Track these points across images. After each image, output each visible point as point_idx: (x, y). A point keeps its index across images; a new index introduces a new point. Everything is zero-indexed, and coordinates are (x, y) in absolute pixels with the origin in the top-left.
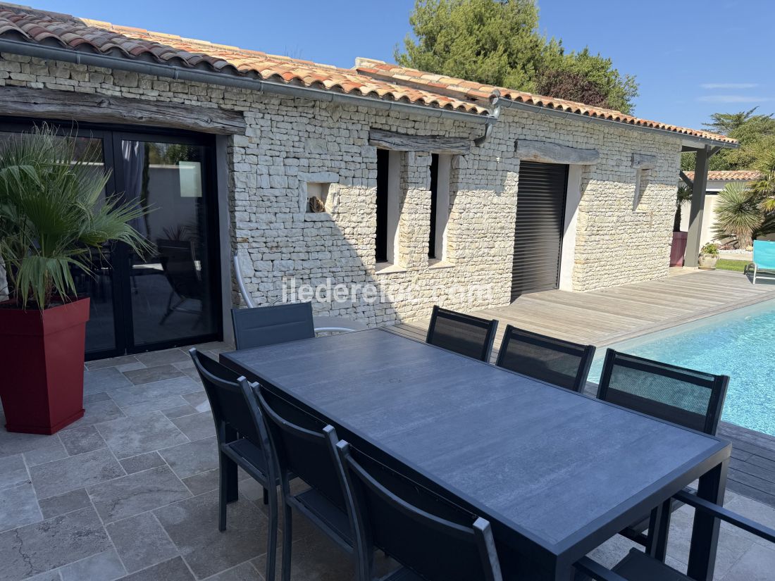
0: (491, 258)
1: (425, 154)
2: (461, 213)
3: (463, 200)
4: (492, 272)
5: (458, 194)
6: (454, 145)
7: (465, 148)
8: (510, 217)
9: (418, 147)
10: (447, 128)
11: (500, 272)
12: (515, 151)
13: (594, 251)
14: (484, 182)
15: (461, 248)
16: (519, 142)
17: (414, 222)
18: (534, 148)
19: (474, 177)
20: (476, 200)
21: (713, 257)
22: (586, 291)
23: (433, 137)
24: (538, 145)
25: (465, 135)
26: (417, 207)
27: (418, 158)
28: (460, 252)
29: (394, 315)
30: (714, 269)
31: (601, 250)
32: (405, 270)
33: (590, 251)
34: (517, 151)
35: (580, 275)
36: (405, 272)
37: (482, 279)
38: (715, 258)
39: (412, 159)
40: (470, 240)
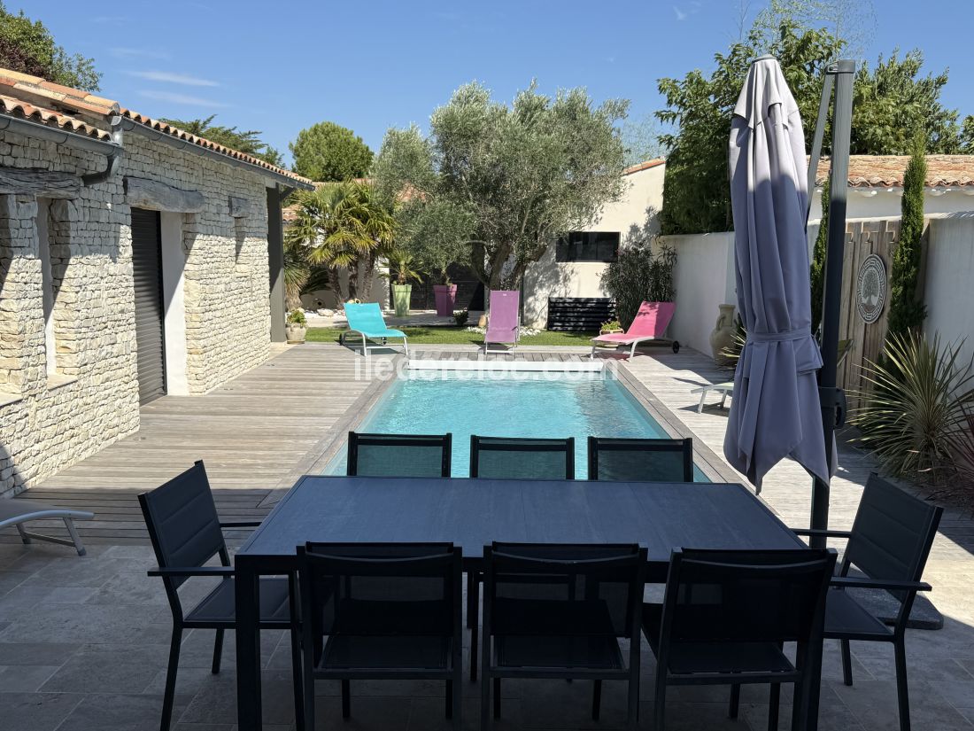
0: (115, 360)
1: (30, 199)
2: (77, 292)
3: (78, 272)
4: (119, 382)
5: (71, 261)
6: (62, 184)
7: (74, 189)
8: (128, 294)
9: (20, 187)
10: (51, 157)
11: (126, 379)
12: (125, 194)
13: (210, 335)
14: (97, 241)
15: (82, 348)
16: (130, 180)
17: (24, 313)
18: (145, 190)
19: (86, 234)
20: (93, 270)
21: (301, 328)
22: (208, 392)
23: (35, 170)
24: (148, 184)
25: (72, 169)
26: (27, 288)
27: (21, 205)
28: (81, 355)
29: (12, 479)
30: (303, 343)
31: (215, 332)
32: (19, 397)
33: (206, 335)
34: (128, 194)
35: (199, 371)
36: (20, 401)
37: (109, 395)
38: (304, 329)
39: (13, 207)
40: (90, 335)
